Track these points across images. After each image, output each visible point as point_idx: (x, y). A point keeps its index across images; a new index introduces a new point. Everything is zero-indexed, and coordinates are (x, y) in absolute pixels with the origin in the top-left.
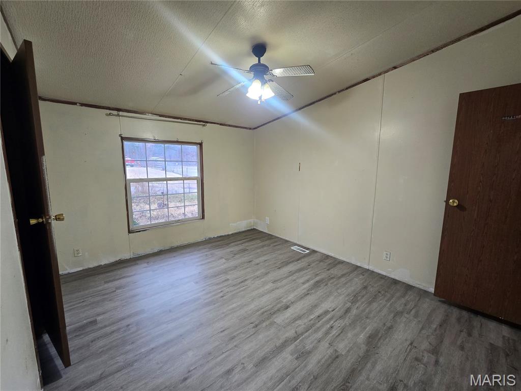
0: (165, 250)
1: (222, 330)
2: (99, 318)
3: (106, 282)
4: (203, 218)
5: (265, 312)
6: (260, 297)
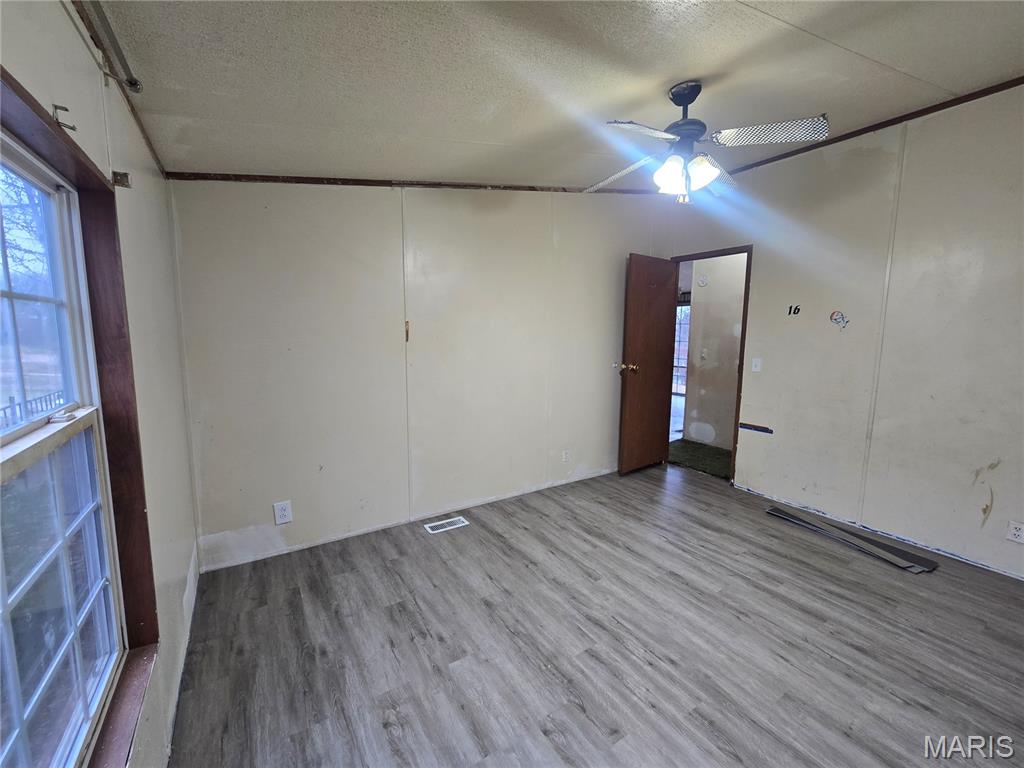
5: (699, 600)
6: (653, 602)
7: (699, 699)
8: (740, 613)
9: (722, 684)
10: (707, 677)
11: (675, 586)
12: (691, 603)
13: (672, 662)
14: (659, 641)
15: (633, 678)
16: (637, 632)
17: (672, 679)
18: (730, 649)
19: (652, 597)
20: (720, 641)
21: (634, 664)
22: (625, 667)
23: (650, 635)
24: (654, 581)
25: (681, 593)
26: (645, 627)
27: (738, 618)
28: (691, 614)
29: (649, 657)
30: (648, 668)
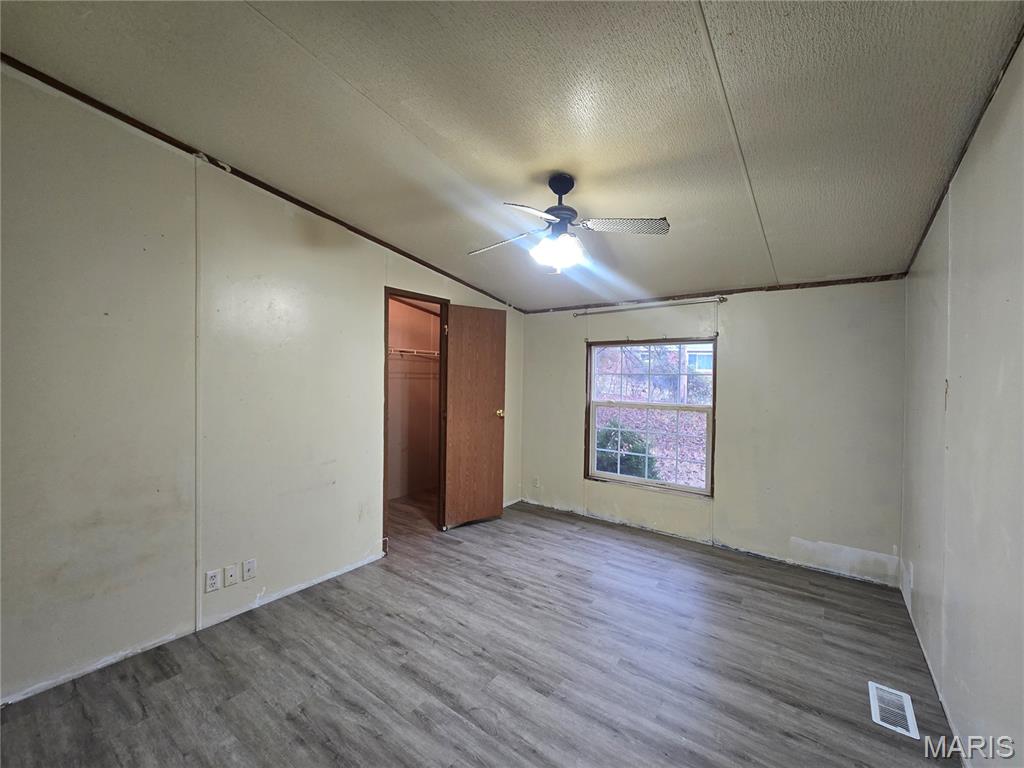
0: (629, 527)
1: (464, 623)
2: (466, 543)
3: (524, 524)
4: (712, 496)
5: (517, 661)
6: (559, 649)
7: (521, 593)
8: (480, 655)
9: (507, 602)
10: (515, 604)
11: (541, 673)
12: (524, 656)
13: (537, 607)
14: (547, 617)
15: (559, 595)
16: (564, 620)
17: (536, 599)
18: (498, 622)
19: (561, 654)
20: (504, 626)
21: (560, 601)
22: (566, 599)
23: (554, 619)
24: (564, 674)
25: (535, 665)
26: (560, 625)
27: (484, 649)
28: (525, 643)
29: (553, 607)
30: (551, 601)
